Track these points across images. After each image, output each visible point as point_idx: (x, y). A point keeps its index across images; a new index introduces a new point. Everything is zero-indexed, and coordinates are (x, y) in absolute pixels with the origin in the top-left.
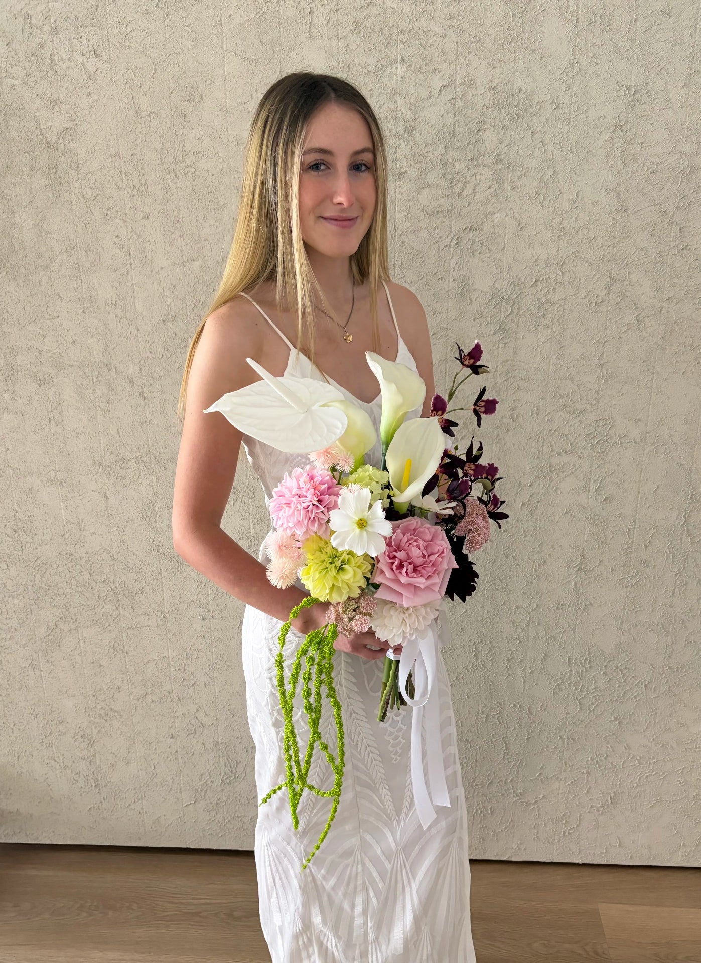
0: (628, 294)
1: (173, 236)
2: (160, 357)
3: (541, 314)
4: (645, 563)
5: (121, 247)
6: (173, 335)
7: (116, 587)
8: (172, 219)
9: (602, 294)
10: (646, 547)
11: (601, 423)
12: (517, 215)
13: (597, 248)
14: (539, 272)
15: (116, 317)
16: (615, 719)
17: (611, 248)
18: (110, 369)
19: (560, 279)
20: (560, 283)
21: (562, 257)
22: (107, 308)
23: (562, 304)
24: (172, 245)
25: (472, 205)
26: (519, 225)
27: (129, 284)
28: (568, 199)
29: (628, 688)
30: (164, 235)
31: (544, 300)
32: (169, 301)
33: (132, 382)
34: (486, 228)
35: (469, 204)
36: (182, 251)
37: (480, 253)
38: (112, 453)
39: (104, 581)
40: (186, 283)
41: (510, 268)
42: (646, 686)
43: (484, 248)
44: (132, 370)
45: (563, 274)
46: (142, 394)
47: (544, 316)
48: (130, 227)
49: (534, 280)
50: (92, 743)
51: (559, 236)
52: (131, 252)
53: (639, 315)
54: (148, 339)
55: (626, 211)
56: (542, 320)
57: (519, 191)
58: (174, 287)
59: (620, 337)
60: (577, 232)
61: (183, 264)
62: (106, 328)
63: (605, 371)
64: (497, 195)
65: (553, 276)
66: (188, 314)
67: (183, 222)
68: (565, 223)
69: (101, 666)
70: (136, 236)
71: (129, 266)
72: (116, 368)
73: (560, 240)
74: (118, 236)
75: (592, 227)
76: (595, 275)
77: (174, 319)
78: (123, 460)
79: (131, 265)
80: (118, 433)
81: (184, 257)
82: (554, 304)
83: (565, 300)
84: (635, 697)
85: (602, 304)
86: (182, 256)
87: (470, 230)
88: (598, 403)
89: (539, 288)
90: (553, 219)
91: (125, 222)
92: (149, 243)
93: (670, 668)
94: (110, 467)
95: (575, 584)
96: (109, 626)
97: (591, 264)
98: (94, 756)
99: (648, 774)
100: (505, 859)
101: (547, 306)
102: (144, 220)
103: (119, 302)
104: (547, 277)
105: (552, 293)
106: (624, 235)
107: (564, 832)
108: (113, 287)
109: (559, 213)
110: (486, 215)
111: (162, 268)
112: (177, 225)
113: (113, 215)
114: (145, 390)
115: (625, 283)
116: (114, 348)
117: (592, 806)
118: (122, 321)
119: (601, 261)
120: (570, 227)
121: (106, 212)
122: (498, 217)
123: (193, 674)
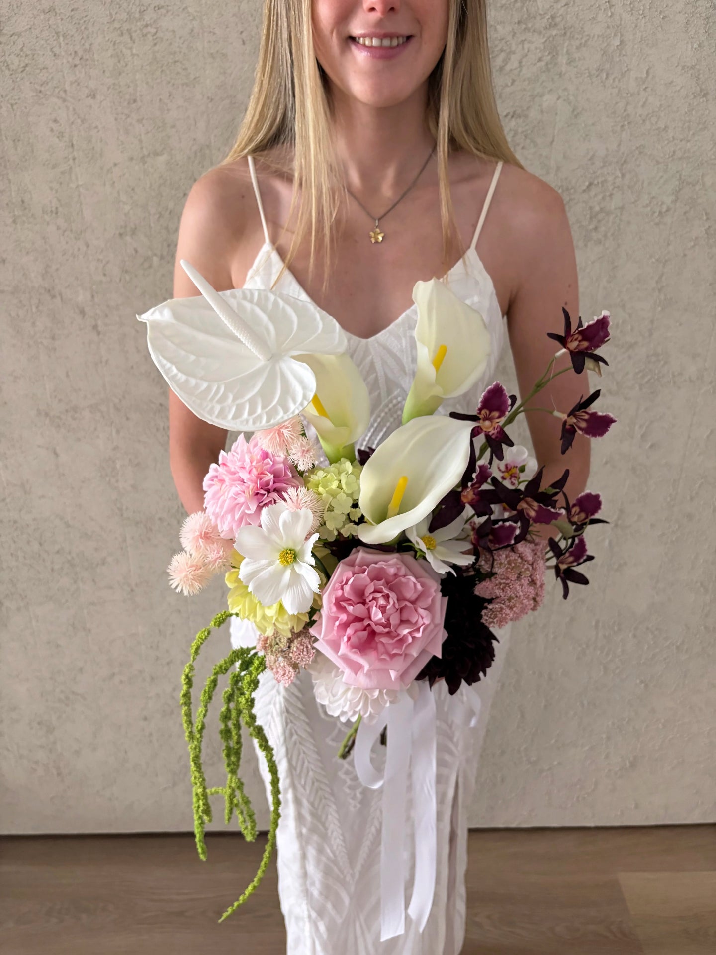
0: (699, 201)
1: (129, 120)
2: (118, 280)
3: (591, 227)
4: (690, 517)
5: (61, 136)
6: (134, 252)
7: (73, 558)
8: (127, 97)
9: (668, 200)
10: (692, 499)
11: (654, 359)
12: (571, 98)
13: (666, 142)
14: (594, 172)
15: (58, 228)
16: (642, 682)
17: (683, 142)
18: (53, 297)
19: (618, 181)
20: (618, 187)
21: (623, 154)
22: (46, 217)
23: (619, 214)
24: (127, 132)
25: (516, 83)
26: (573, 111)
27: (73, 185)
28: (637, 78)
29: (658, 650)
30: (116, 119)
31: (597, 209)
32: (127, 208)
33: (82, 313)
34: (533, 114)
35: (513, 81)
36: (141, 141)
37: (523, 148)
38: (60, 401)
39: (58, 552)
40: (148, 185)
41: (558, 169)
42: (678, 648)
43: (528, 141)
44: (82, 297)
45: (623, 175)
46: (95, 327)
47: (596, 229)
48: (71, 109)
49: (587, 183)
50: (50, 730)
51: (622, 126)
52: (74, 143)
53: (709, 227)
54: (101, 257)
55: (705, 95)
56: (594, 234)
57: (576, 67)
58: (133, 189)
59: (685, 255)
60: (644, 121)
61: (143, 160)
62: (45, 242)
63: (662, 297)
64: (549, 70)
65: (610, 178)
66: (152, 225)
67: (141, 102)
68: (630, 109)
69: (58, 646)
70: (79, 121)
71: (71, 162)
72: (60, 294)
73: (622, 131)
74: (55, 121)
75: (662, 114)
76: (662, 177)
77: (134, 232)
78: (75, 409)
79: (74, 159)
80: (67, 376)
81: (144, 150)
82: (608, 214)
83: (622, 208)
84: (665, 659)
85: (667, 213)
86: (142, 148)
87: (512, 117)
88: (651, 334)
89: (592, 193)
90: (617, 103)
91: (64, 101)
92: (96, 130)
93: (706, 628)
94: (59, 418)
96: (67, 601)
97: (658, 163)
98: (54, 743)
99: (671, 737)
100: (513, 825)
101: (600, 216)
102: (89, 98)
103: (60, 209)
104: (603, 178)
105: (608, 199)
106: (700, 126)
107: (578, 797)
108: (51, 188)
109: (625, 95)
110: (533, 97)
111: (115, 165)
112: (134, 106)
113: (48, 93)
114: (100, 323)
115: (697, 187)
116: (57, 270)
117: (610, 771)
118: (66, 234)
119: (671, 159)
120: (636, 113)
121: (39, 88)
122: (548, 100)
123: (167, 651)
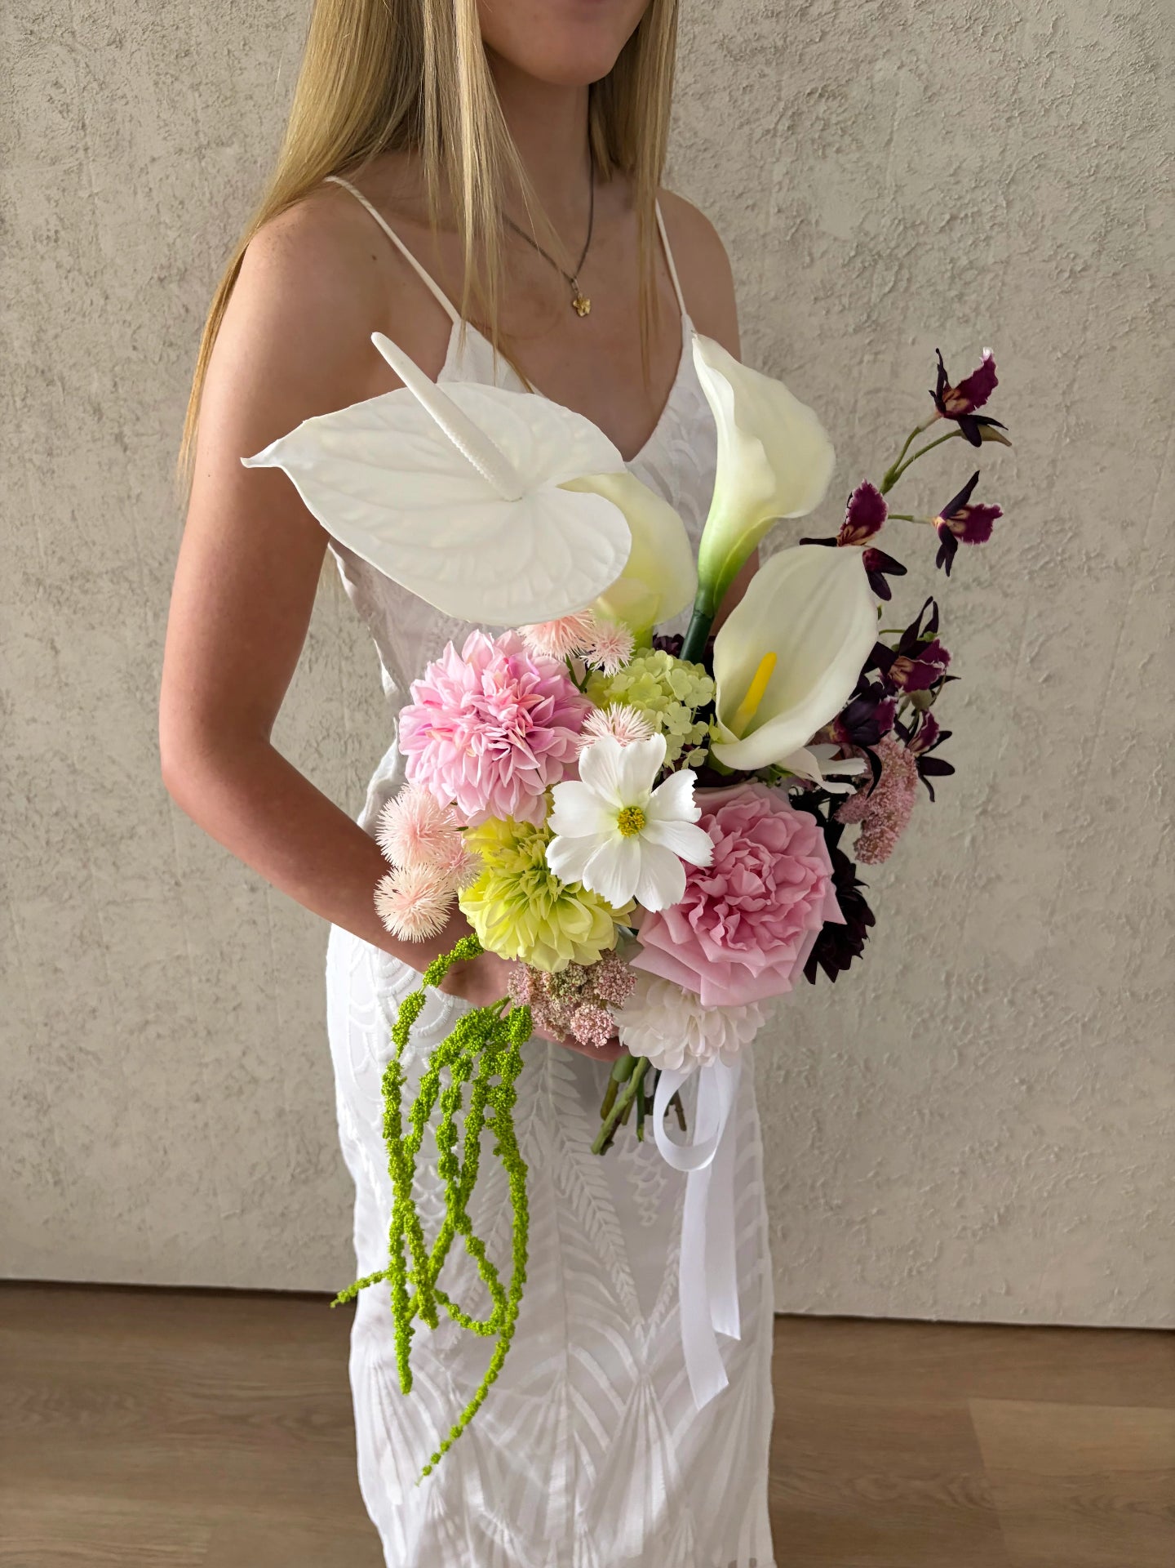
0: (1140, 254)
1: (177, 85)
2: (157, 360)
3: (953, 293)
4: (1111, 803)
5: (65, 109)
6: (182, 311)
7: (81, 825)
8: (175, 46)
9: (1086, 251)
10: (1114, 772)
11: (1055, 528)
12: (923, 67)
13: (1085, 149)
14: (960, 198)
15: (59, 266)
16: (1022, 1082)
17: (1114, 151)
18: (50, 383)
19: (1001, 215)
20: (1001, 224)
21: (1010, 166)
22: (39, 245)
23: (1001, 273)
24: (173, 105)
25: (829, 37)
26: (926, 89)
27: (84, 194)
28: (1036, 36)
29: (1051, 1028)
30: (156, 84)
31: (964, 261)
32: (172, 235)
33: (98, 411)
34: (856, 92)
35: (824, 34)
36: (196, 121)
37: (838, 151)
38: (62, 560)
39: (57, 814)
40: (208, 195)
41: (899, 188)
42: (1084, 1025)
43: (847, 139)
44: (97, 385)
45: (1009, 204)
46: (119, 437)
47: (960, 296)
48: (82, 65)
49: (947, 217)
50: (44, 1109)
51: (1009, 119)
52: (87, 122)
53: (1157, 301)
54: (129, 318)
55: (1153, 68)
56: (956, 306)
57: (932, 12)
58: (182, 203)
59: (1113, 348)
60: (1047, 111)
61: (200, 153)
62: (38, 290)
63: (1072, 420)
64: (885, 18)
65: (988, 209)
66: (214, 266)
67: (198, 53)
68: (1024, 89)
69: (56, 970)
70: (95, 85)
71: (81, 153)
72: (62, 379)
73: (1009, 127)
74: (56, 84)
75: (1078, 101)
76: (1076, 209)
77: (183, 276)
78: (86, 576)
79: (86, 150)
80: (74, 518)
81: (201, 135)
82: (983, 270)
83: (1007, 263)
84: (1062, 1045)
85: (1083, 273)
86: (197, 133)
87: (821, 96)
88: (1051, 485)
89: (956, 235)
90: (1000, 79)
91: (72, 50)
92: (124, 101)
93: (1133, 994)
94: (60, 588)
95: (973, 840)
96: (71, 897)
97: (1070, 185)
98: (50, 1131)
99: (1070, 1177)
100: (802, 1311)
101: (969, 275)
102: (114, 46)
103: (62, 233)
104: (976, 209)
105: (982, 244)
106: (1145, 123)
107: (910, 1270)
108: (49, 199)
109: (1014, 65)
110: (857, 63)
111: (154, 160)
112: (185, 61)
113: (45, 35)
114: (127, 430)
115: (1137, 230)
116: (56, 337)
117: (964, 1229)
118: (71, 276)
119: (1092, 178)
120: (1034, 98)
121: (29, 26)
122: (884, 69)
123: (234, 988)
